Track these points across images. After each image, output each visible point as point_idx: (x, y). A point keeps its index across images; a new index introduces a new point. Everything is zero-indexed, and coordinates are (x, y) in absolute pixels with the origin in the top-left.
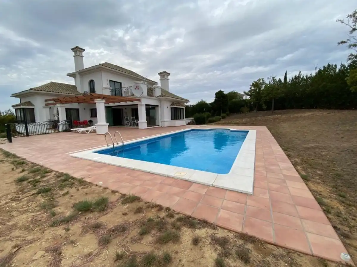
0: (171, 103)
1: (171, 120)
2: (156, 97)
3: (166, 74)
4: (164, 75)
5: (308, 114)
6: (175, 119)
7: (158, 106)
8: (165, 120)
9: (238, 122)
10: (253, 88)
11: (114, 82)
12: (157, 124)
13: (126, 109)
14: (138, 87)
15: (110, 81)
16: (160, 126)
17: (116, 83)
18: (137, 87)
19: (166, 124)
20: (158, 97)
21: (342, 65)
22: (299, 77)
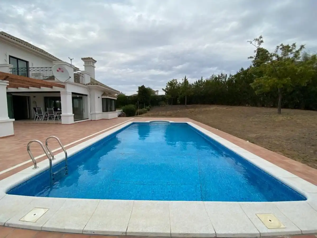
0: (102, 93)
1: (102, 112)
2: (84, 84)
3: (92, 60)
4: (89, 62)
5: (213, 108)
6: (107, 111)
7: (86, 95)
8: (97, 112)
9: (164, 114)
10: (168, 87)
11: (16, 60)
12: (85, 116)
13: (34, 97)
14: (62, 69)
15: (10, 57)
16: (90, 119)
17: (19, 60)
18: (60, 69)
19: (98, 117)
20: (87, 84)
21: (230, 75)
22: (201, 81)
